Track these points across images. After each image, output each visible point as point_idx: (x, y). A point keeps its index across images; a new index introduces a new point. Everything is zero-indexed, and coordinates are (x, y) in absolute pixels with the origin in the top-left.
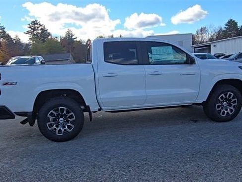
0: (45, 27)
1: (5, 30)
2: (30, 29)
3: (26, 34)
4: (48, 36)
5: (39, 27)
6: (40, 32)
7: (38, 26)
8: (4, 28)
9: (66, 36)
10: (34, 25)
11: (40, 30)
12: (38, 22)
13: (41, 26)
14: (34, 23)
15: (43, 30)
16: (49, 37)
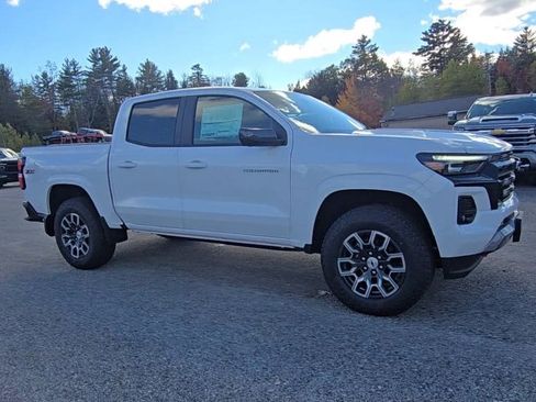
0: (461, 33)
1: (377, 53)
2: (426, 44)
3: (417, 54)
4: (467, 54)
5: (447, 36)
6: (447, 46)
7: (446, 33)
8: (376, 49)
9: (515, 48)
10: (437, 32)
11: (449, 42)
12: (446, 23)
13: (452, 32)
14: (438, 27)
15: (457, 41)
16: (470, 56)
